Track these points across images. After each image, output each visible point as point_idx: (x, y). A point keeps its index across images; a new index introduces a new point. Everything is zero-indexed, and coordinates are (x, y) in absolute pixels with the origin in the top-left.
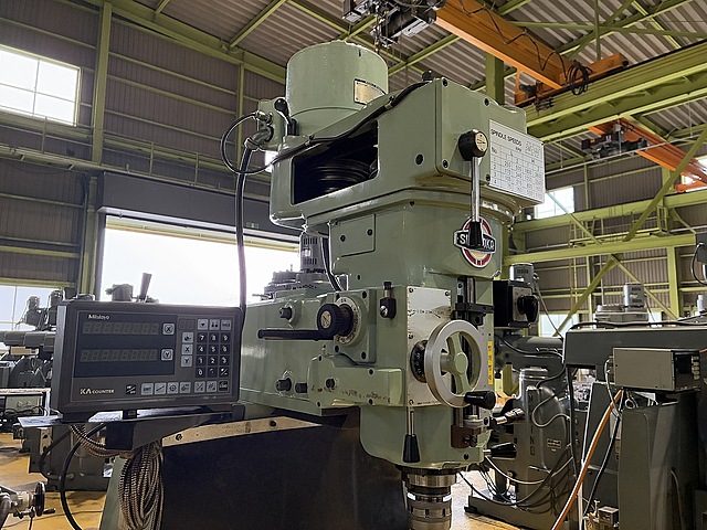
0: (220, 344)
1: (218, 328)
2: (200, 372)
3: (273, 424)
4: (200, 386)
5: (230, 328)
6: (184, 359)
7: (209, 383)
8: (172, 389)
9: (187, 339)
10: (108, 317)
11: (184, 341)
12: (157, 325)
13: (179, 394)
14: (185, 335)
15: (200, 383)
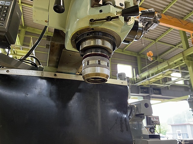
0: (3, 9)
1: (4, 4)
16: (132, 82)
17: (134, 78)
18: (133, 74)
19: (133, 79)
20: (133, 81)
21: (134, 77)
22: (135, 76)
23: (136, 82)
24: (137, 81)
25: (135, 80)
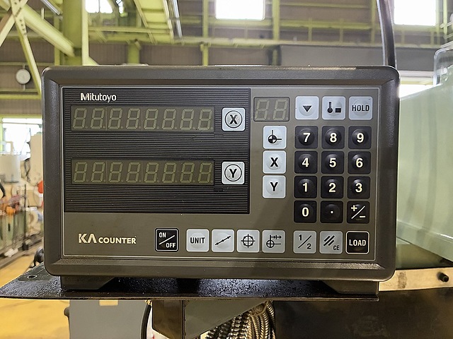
0: (346, 150)
1: (341, 116)
2: (305, 212)
3: (443, 277)
4: (305, 241)
5: (368, 116)
6: (267, 181)
7: (325, 235)
8: (248, 242)
9: (272, 139)
10: (114, 97)
11: (266, 145)
12: (210, 111)
13: (261, 254)
14: (268, 131)
15: (305, 234)
16: (435, 38)
17: (442, 26)
18: (441, 14)
19: (438, 31)
20: (438, 35)
21: (441, 21)
22: (445, 21)
23: (446, 38)
24: (450, 36)
25: (443, 33)
